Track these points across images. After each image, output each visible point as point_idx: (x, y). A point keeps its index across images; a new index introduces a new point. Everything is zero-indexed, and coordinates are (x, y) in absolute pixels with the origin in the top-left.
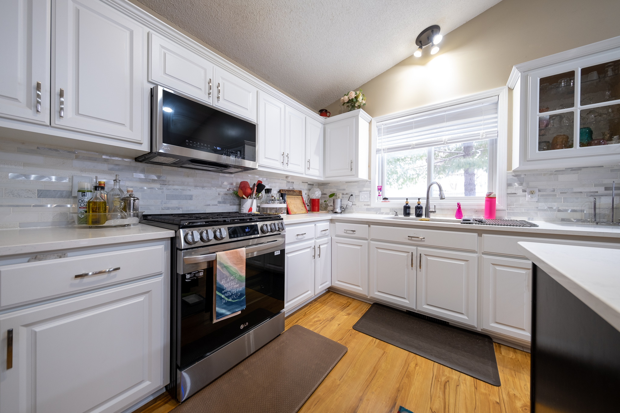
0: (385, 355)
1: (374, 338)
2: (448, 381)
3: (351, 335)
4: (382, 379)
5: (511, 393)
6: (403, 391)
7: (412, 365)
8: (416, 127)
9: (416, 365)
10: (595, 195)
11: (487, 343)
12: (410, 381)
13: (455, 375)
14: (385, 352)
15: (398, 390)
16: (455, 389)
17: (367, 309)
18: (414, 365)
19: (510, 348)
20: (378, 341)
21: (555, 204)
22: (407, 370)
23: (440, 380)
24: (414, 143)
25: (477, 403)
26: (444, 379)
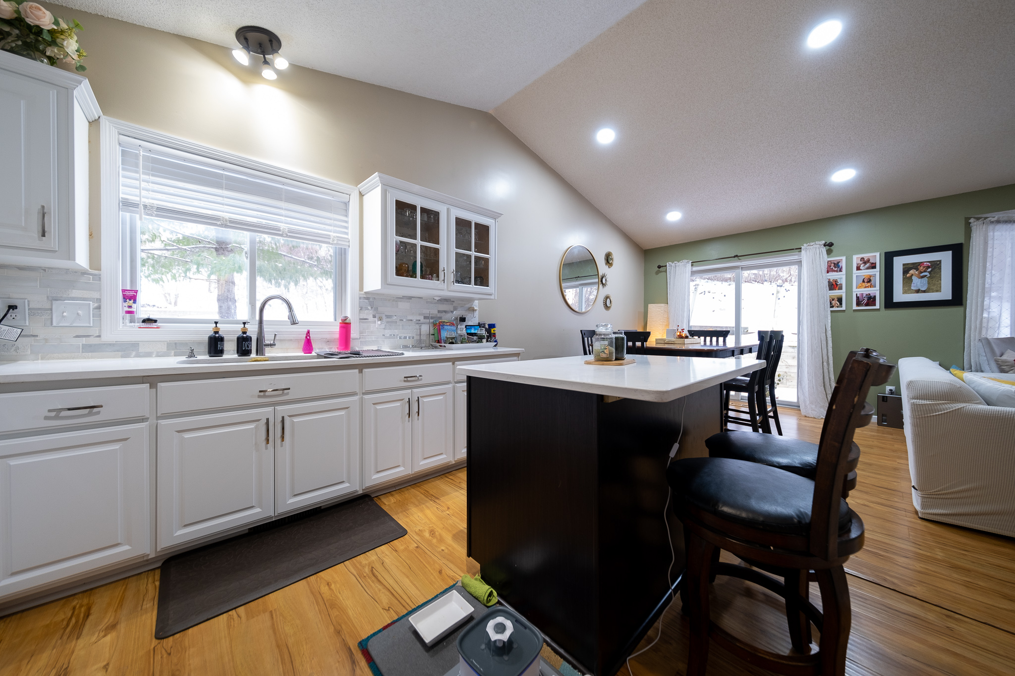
0: (276, 615)
1: (230, 613)
2: (372, 568)
3: (170, 654)
4: (305, 647)
5: (417, 531)
6: (344, 627)
7: (324, 589)
8: (228, 188)
9: (328, 584)
10: (418, 322)
11: (369, 503)
12: (340, 607)
13: (371, 557)
14: (271, 611)
15: (338, 632)
16: (384, 568)
17: (157, 583)
18: (327, 587)
19: (387, 494)
20: (241, 610)
21: (396, 331)
22: (324, 600)
23: (365, 575)
24: (227, 216)
25: (408, 562)
26: (367, 570)
